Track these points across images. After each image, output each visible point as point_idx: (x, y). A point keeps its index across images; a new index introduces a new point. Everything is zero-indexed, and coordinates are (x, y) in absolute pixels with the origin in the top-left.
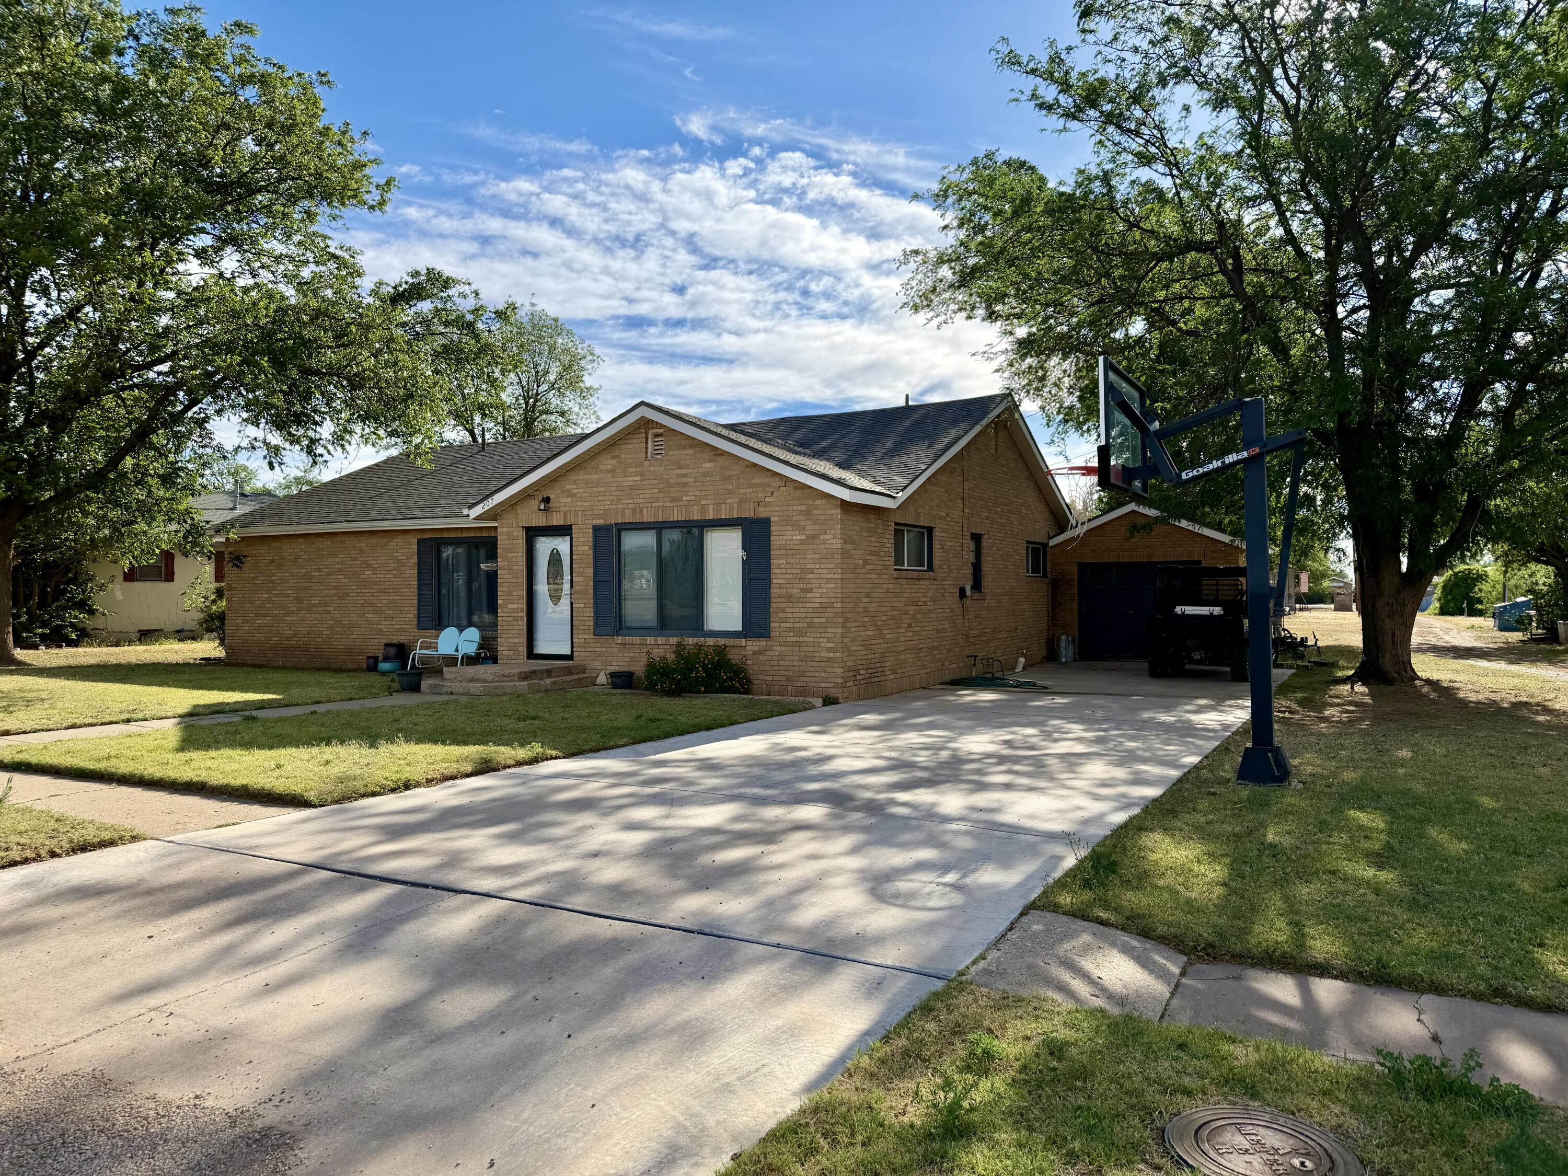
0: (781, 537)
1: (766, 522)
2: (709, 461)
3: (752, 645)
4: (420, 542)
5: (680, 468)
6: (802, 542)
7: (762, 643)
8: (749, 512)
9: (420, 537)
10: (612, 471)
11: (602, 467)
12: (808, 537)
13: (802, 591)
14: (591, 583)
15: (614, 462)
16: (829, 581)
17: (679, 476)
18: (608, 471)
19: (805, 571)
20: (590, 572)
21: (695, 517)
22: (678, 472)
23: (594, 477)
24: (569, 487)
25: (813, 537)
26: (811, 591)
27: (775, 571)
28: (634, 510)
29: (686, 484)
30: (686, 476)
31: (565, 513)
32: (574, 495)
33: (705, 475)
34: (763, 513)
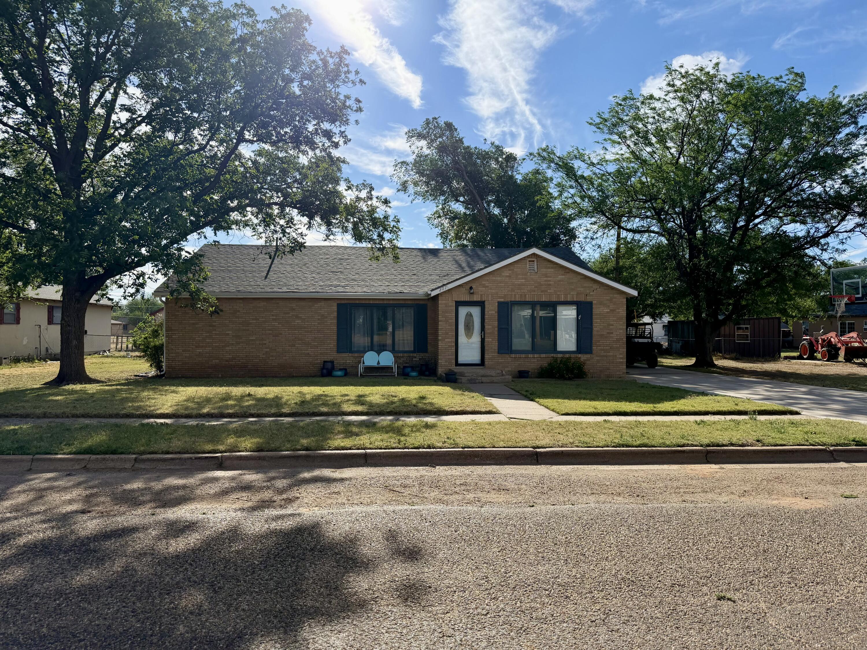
0: (597, 310)
1: (591, 304)
2: (562, 275)
3: (583, 357)
4: (339, 305)
5: (546, 277)
6: (607, 312)
7: (588, 356)
8: (582, 298)
9: (339, 302)
10: (509, 276)
11: (503, 274)
12: (611, 310)
13: (608, 333)
14: (497, 329)
15: (510, 272)
16: (620, 329)
17: (546, 281)
18: (507, 276)
19: (609, 325)
20: (496, 324)
21: (554, 300)
22: (545, 279)
23: (499, 278)
24: (483, 283)
25: (612, 311)
26: (612, 333)
27: (594, 325)
28: (521, 295)
29: (550, 285)
30: (550, 281)
31: (481, 295)
32: (488, 287)
33: (560, 281)
34: (589, 299)
